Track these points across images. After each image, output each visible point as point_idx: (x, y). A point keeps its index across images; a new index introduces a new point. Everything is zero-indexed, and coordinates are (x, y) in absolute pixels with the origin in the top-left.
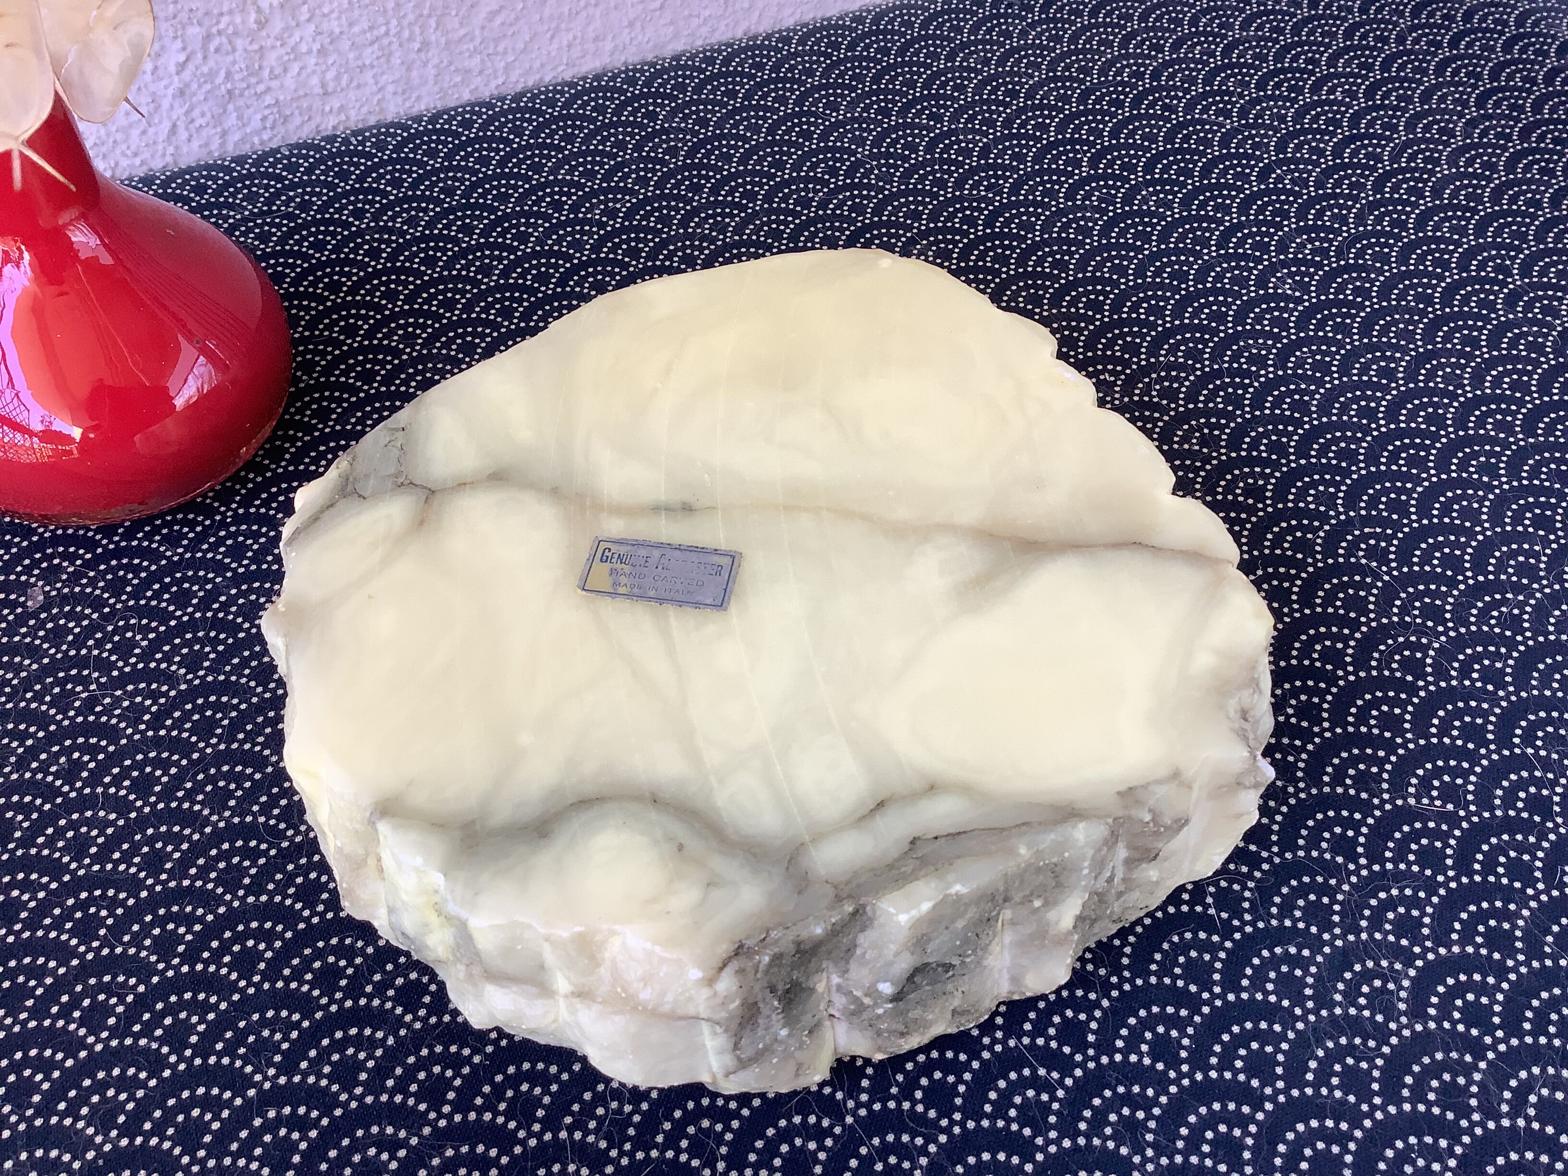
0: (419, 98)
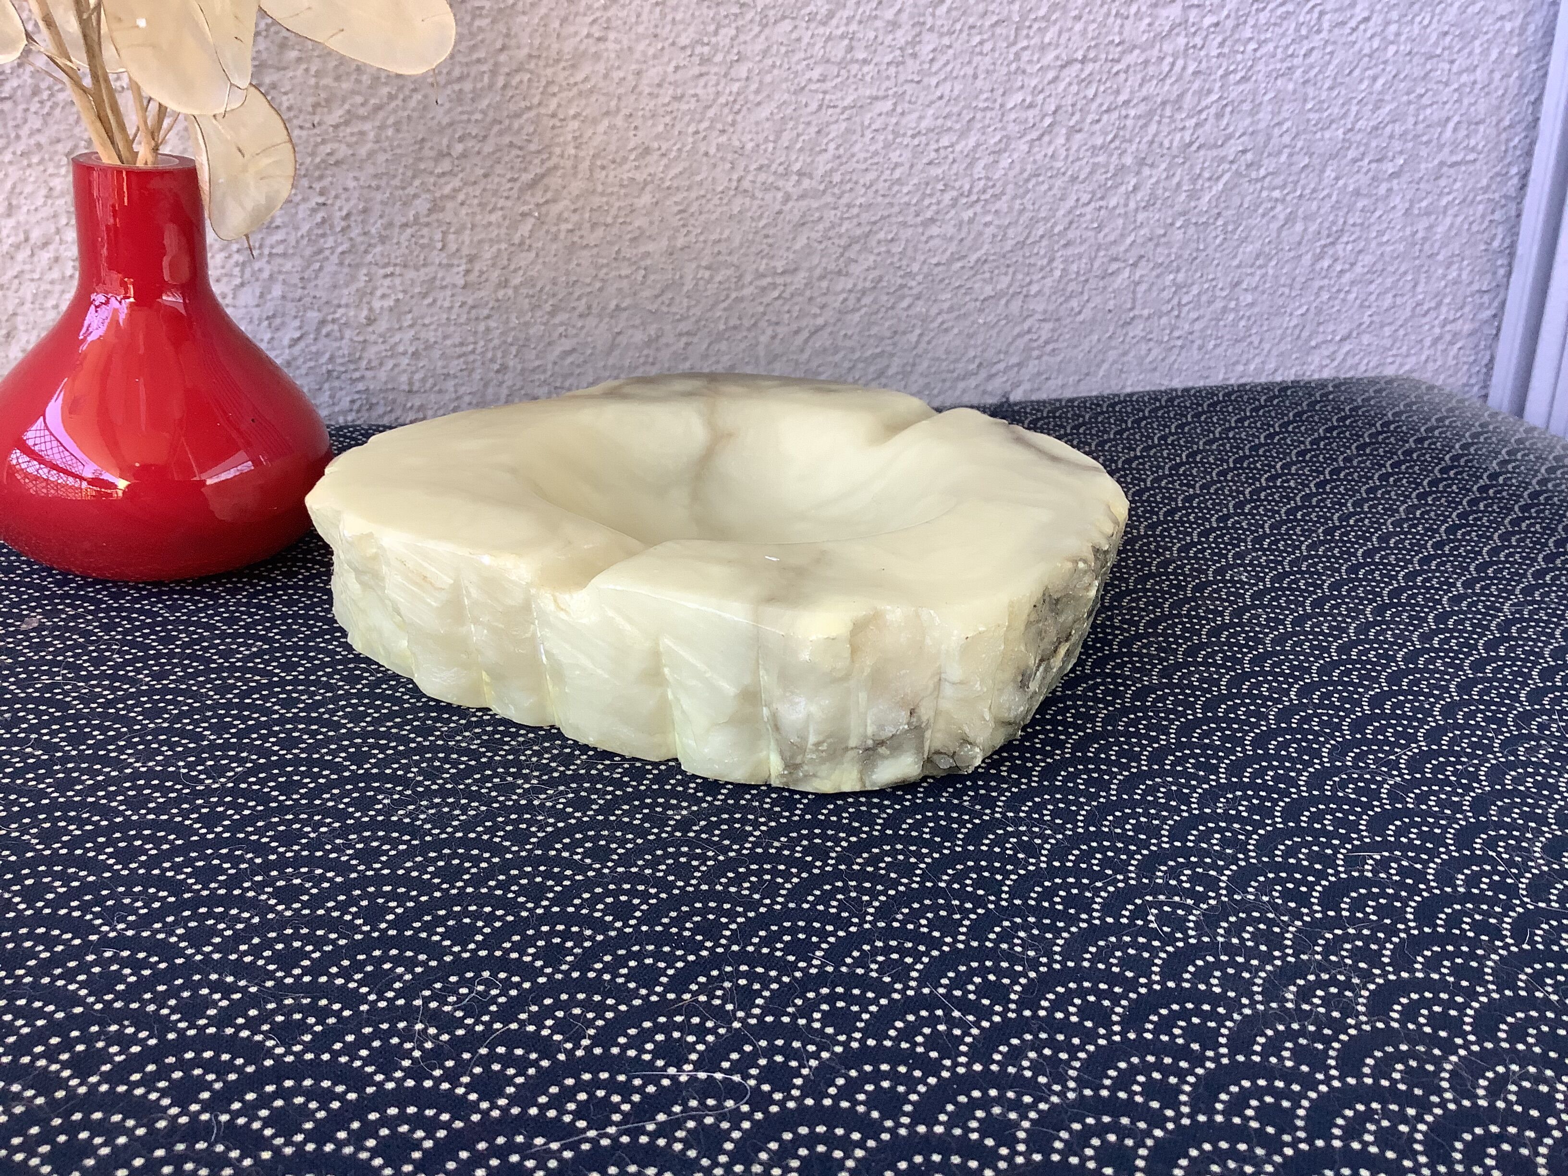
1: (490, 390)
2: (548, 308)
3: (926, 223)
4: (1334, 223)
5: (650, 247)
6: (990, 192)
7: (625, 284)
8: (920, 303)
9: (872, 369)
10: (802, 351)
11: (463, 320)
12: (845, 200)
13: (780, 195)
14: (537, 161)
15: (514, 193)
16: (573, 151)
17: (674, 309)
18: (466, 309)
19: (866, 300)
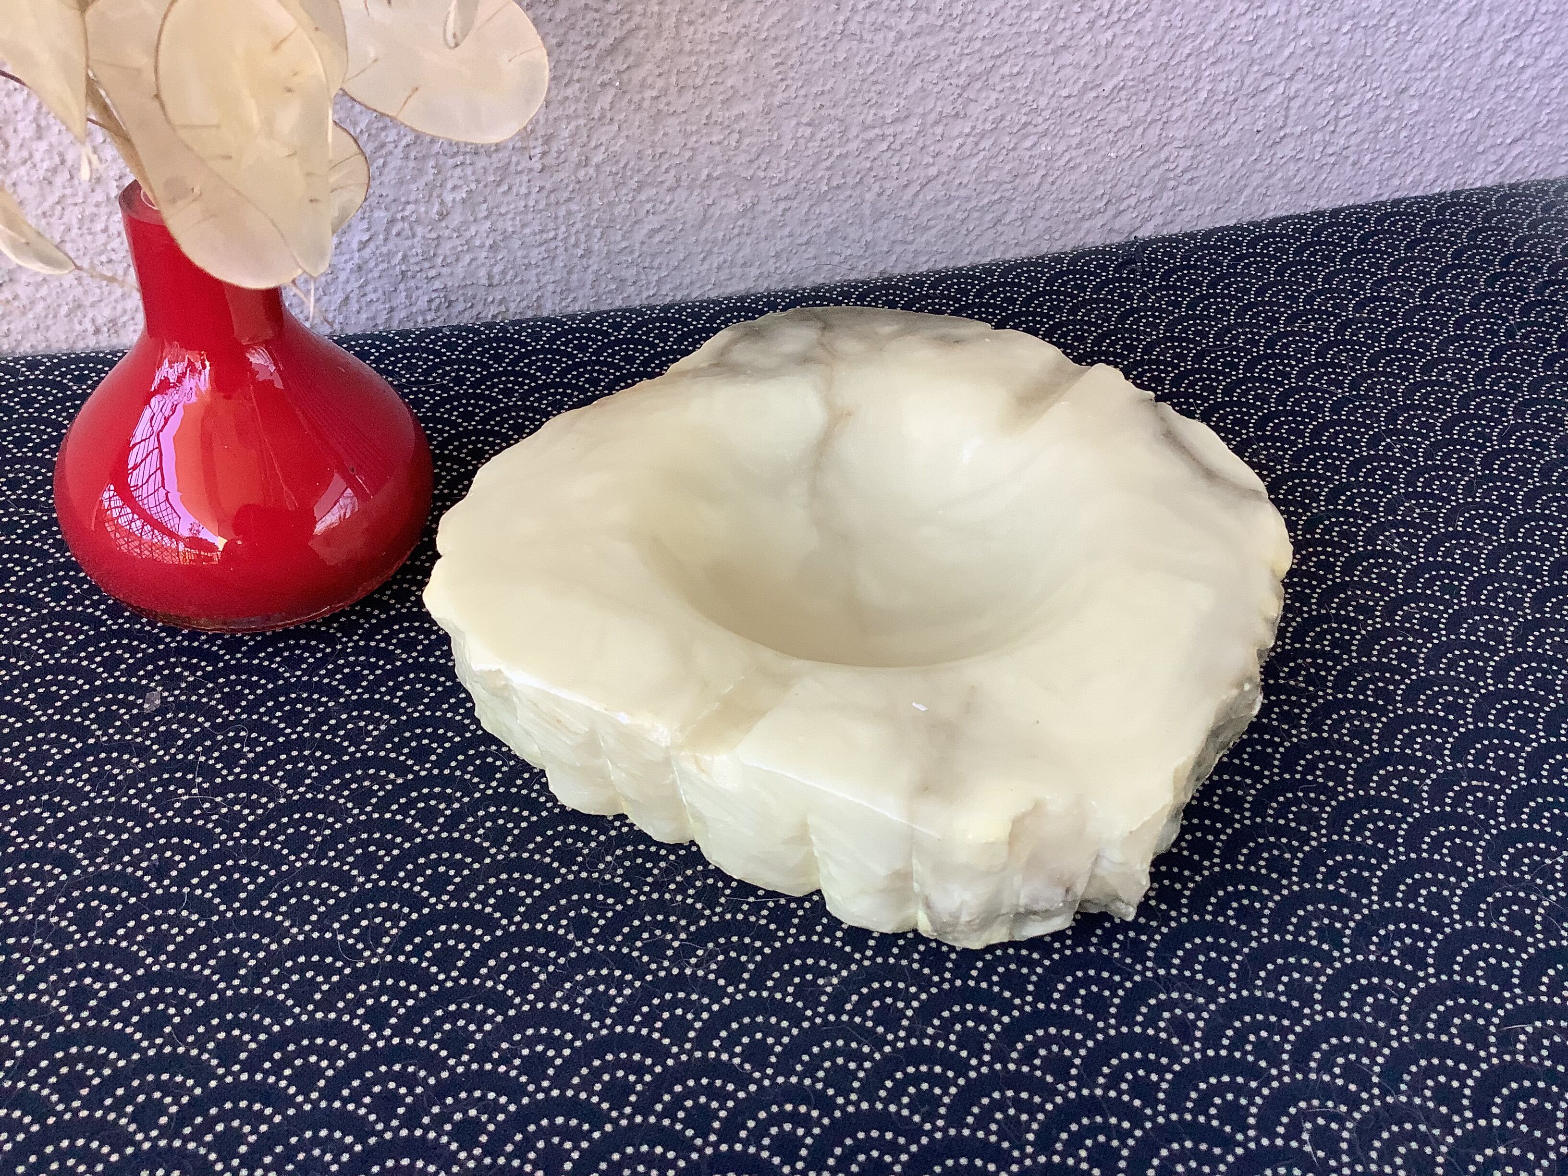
0: (575, 299)
1: (575, 277)
2: (633, 184)
3: (1055, 53)
4: (1523, 13)
5: (745, 107)
6: (1133, 10)
7: (717, 149)
8: (1046, 140)
9: (989, 217)
10: (912, 205)
11: (542, 206)
12: (965, 35)
13: (892, 35)
14: (616, 23)
15: (592, 62)
16: (656, 9)
17: (771, 173)
18: (544, 193)
19: (986, 143)
